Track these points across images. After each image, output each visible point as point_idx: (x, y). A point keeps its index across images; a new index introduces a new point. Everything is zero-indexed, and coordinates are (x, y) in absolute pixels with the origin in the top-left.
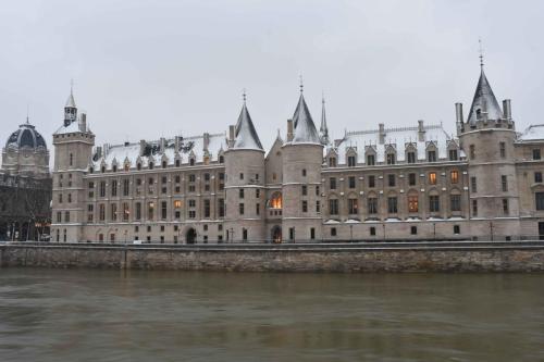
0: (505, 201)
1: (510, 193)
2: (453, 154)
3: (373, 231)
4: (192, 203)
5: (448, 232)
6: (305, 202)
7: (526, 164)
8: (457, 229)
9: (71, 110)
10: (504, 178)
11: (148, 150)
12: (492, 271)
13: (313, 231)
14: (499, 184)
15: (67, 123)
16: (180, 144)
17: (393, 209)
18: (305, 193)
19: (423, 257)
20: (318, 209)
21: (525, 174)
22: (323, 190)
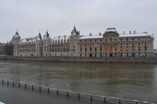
0: (74, 50)
1: (75, 48)
2: (68, 41)
3: (56, 55)
4: (32, 49)
5: (66, 55)
6: (45, 50)
7: (79, 43)
8: (68, 55)
9: (17, 33)
10: (74, 46)
11: (28, 40)
12: (65, 62)
13: (47, 54)
14: (74, 47)
15: (16, 35)
16: (32, 39)
17: (59, 51)
18: (45, 48)
19: (55, 59)
20: (48, 51)
21: (79, 45)
22: (49, 47)
